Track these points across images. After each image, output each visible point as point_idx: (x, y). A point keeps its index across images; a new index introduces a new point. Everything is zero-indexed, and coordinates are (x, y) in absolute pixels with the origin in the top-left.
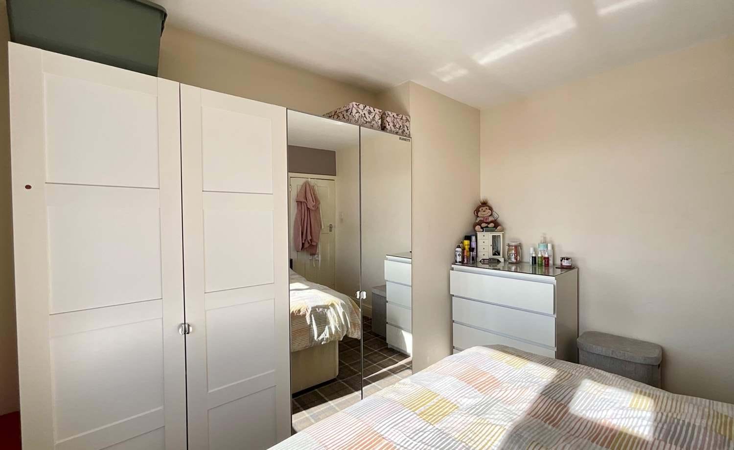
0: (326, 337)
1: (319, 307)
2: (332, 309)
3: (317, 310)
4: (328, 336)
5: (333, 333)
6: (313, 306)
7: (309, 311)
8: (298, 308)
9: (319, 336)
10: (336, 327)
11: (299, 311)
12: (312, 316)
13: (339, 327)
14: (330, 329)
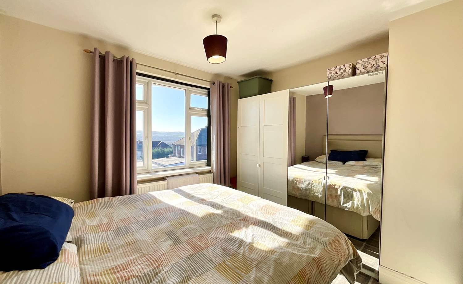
0: (349, 207)
1: (349, 188)
2: (358, 193)
3: (347, 189)
4: (350, 207)
5: (355, 207)
6: (344, 186)
7: (341, 187)
8: (334, 184)
9: (344, 204)
10: (358, 205)
11: (335, 185)
12: (342, 191)
13: (360, 205)
14: (353, 204)
